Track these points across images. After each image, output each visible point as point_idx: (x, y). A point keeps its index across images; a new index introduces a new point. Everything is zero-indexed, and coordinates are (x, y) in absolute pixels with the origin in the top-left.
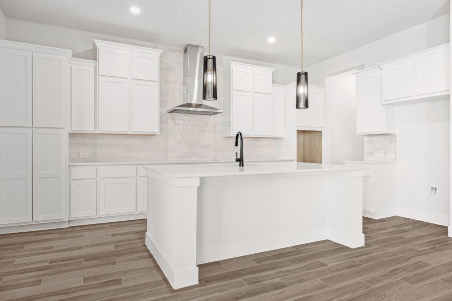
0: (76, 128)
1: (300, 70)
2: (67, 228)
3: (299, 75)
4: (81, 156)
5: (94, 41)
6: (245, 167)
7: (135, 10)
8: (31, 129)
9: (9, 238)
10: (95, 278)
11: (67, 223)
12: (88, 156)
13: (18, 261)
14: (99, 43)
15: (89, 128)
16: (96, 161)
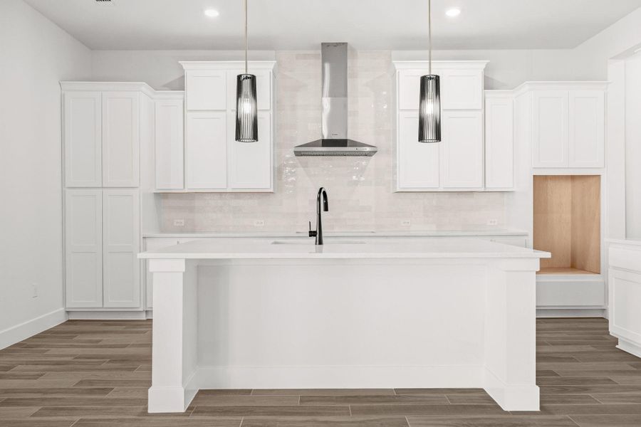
0: (162, 187)
1: (426, 73)
2: (144, 321)
3: (424, 80)
4: (175, 224)
5: (180, 64)
6: (324, 246)
7: (212, 13)
8: (101, 190)
9: (75, 324)
10: (90, 382)
11: (144, 314)
12: (183, 225)
13: (53, 351)
14: (188, 66)
15: (175, 186)
16: (193, 232)
